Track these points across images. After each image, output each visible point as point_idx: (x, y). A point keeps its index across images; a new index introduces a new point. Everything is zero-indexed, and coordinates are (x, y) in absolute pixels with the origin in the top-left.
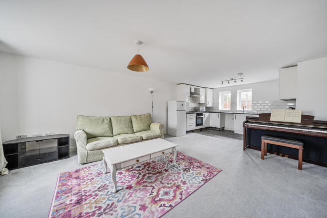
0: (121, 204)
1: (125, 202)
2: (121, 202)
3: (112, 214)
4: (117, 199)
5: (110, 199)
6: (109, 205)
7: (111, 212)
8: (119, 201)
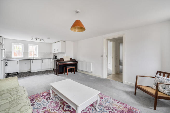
0: (104, 105)
1: (102, 104)
2: (103, 105)
3: (110, 106)
4: (102, 108)
5: (103, 110)
6: (106, 109)
7: (109, 107)
8: (103, 106)
